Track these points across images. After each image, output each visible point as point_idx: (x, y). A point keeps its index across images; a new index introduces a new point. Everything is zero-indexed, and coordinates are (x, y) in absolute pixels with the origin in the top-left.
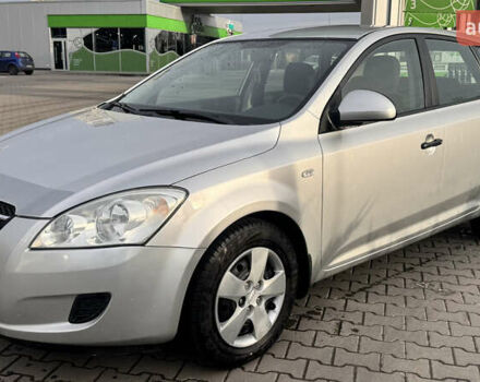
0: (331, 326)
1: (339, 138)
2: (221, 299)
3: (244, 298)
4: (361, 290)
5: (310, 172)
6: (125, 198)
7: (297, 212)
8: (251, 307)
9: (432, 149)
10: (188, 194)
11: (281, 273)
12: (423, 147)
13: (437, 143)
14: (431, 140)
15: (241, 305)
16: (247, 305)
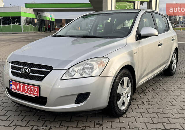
0: (141, 103)
1: (139, 43)
2: (118, 94)
3: (122, 94)
4: (142, 92)
5: (137, 52)
6: (91, 61)
7: (134, 65)
8: (124, 96)
9: (160, 46)
10: (109, 59)
11: (130, 85)
12: (159, 46)
13: (161, 45)
14: (160, 44)
15: (122, 96)
16: (123, 96)
